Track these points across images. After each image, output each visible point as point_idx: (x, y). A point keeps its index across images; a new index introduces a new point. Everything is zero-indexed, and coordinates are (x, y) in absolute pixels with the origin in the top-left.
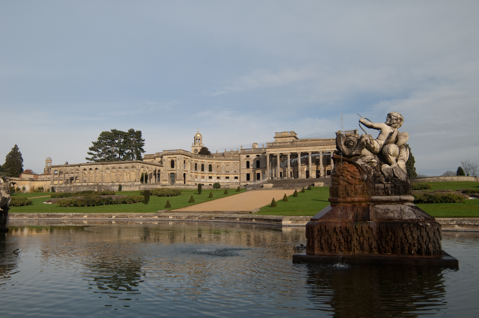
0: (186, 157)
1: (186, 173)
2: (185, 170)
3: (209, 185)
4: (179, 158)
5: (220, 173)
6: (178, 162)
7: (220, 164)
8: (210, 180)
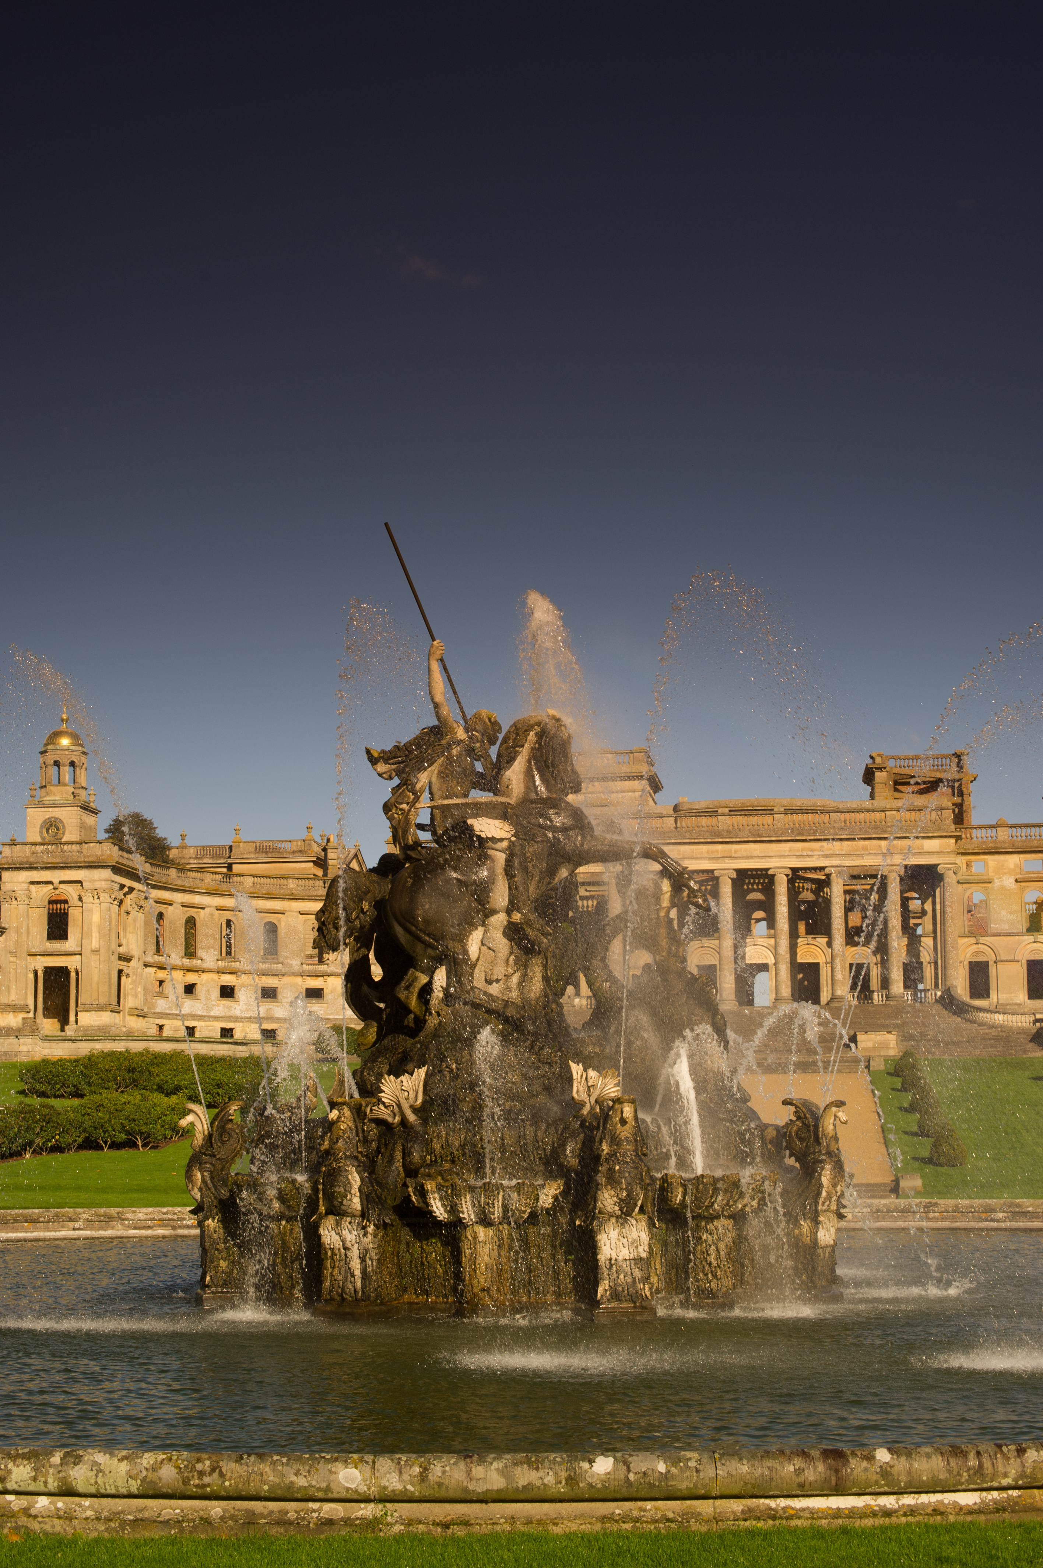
0: (128, 882)
1: (126, 971)
2: (121, 950)
3: (223, 1029)
4: (98, 885)
5: (274, 966)
6: (91, 911)
7: (279, 921)
8: (222, 1007)
